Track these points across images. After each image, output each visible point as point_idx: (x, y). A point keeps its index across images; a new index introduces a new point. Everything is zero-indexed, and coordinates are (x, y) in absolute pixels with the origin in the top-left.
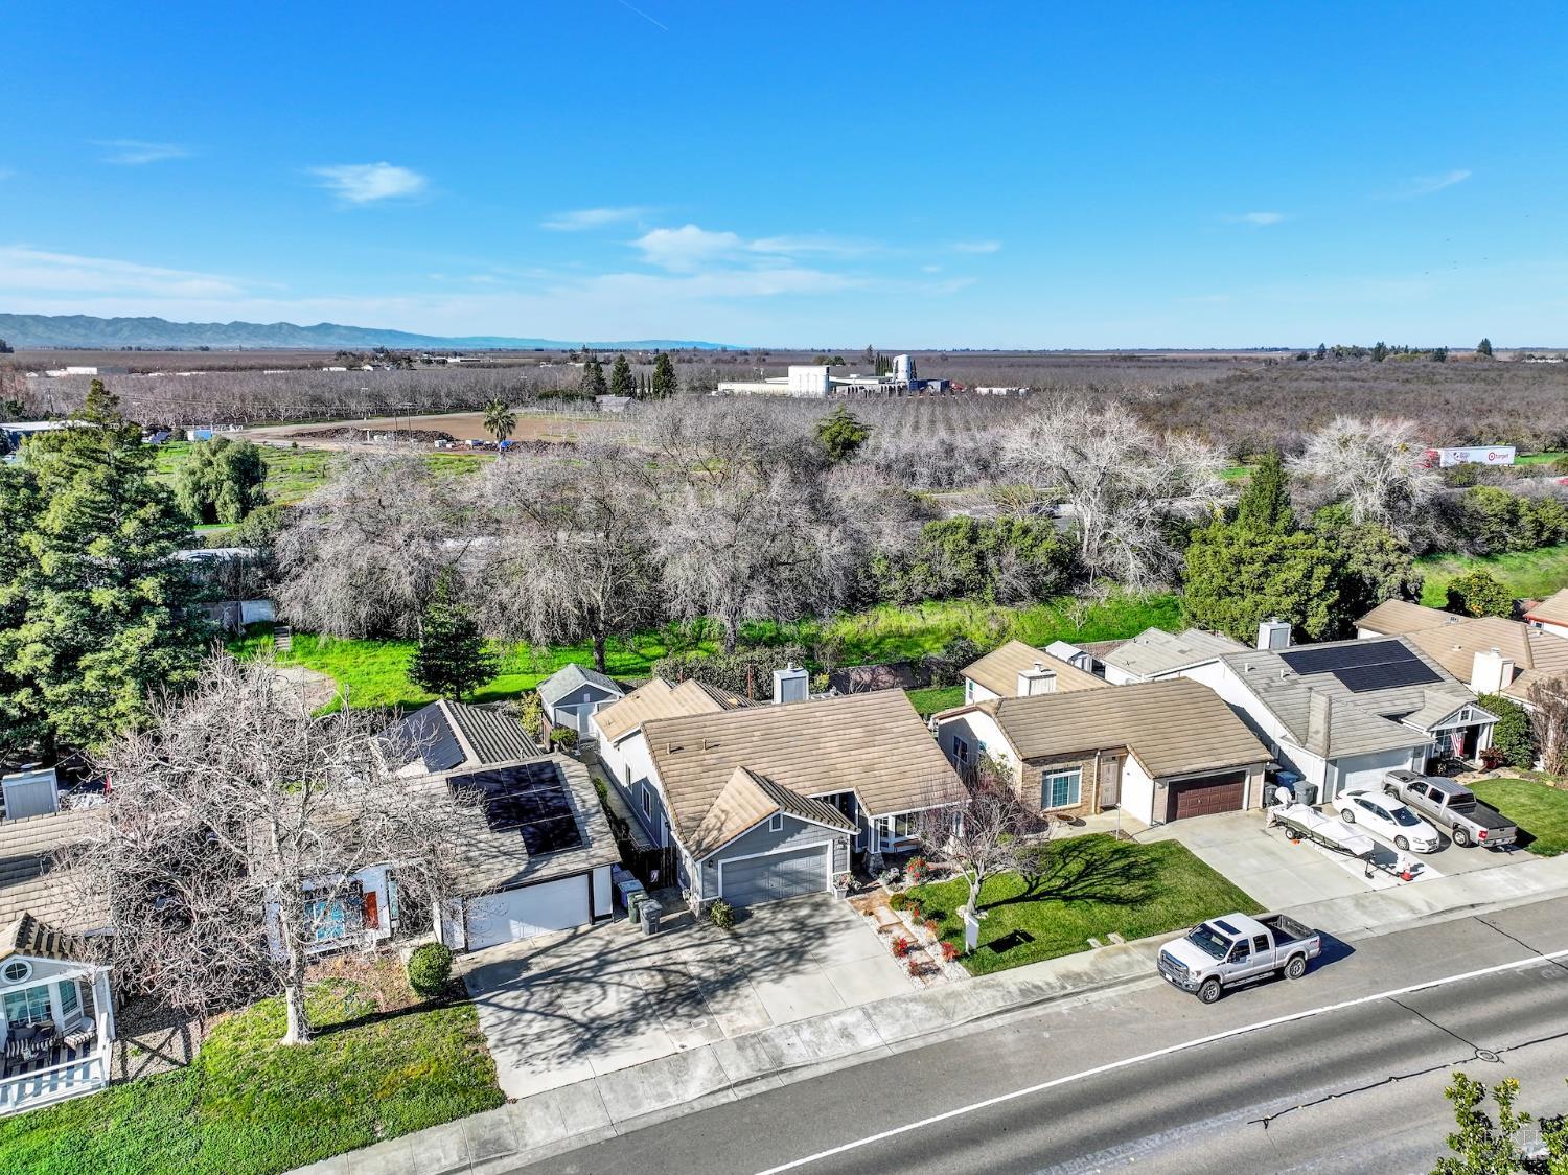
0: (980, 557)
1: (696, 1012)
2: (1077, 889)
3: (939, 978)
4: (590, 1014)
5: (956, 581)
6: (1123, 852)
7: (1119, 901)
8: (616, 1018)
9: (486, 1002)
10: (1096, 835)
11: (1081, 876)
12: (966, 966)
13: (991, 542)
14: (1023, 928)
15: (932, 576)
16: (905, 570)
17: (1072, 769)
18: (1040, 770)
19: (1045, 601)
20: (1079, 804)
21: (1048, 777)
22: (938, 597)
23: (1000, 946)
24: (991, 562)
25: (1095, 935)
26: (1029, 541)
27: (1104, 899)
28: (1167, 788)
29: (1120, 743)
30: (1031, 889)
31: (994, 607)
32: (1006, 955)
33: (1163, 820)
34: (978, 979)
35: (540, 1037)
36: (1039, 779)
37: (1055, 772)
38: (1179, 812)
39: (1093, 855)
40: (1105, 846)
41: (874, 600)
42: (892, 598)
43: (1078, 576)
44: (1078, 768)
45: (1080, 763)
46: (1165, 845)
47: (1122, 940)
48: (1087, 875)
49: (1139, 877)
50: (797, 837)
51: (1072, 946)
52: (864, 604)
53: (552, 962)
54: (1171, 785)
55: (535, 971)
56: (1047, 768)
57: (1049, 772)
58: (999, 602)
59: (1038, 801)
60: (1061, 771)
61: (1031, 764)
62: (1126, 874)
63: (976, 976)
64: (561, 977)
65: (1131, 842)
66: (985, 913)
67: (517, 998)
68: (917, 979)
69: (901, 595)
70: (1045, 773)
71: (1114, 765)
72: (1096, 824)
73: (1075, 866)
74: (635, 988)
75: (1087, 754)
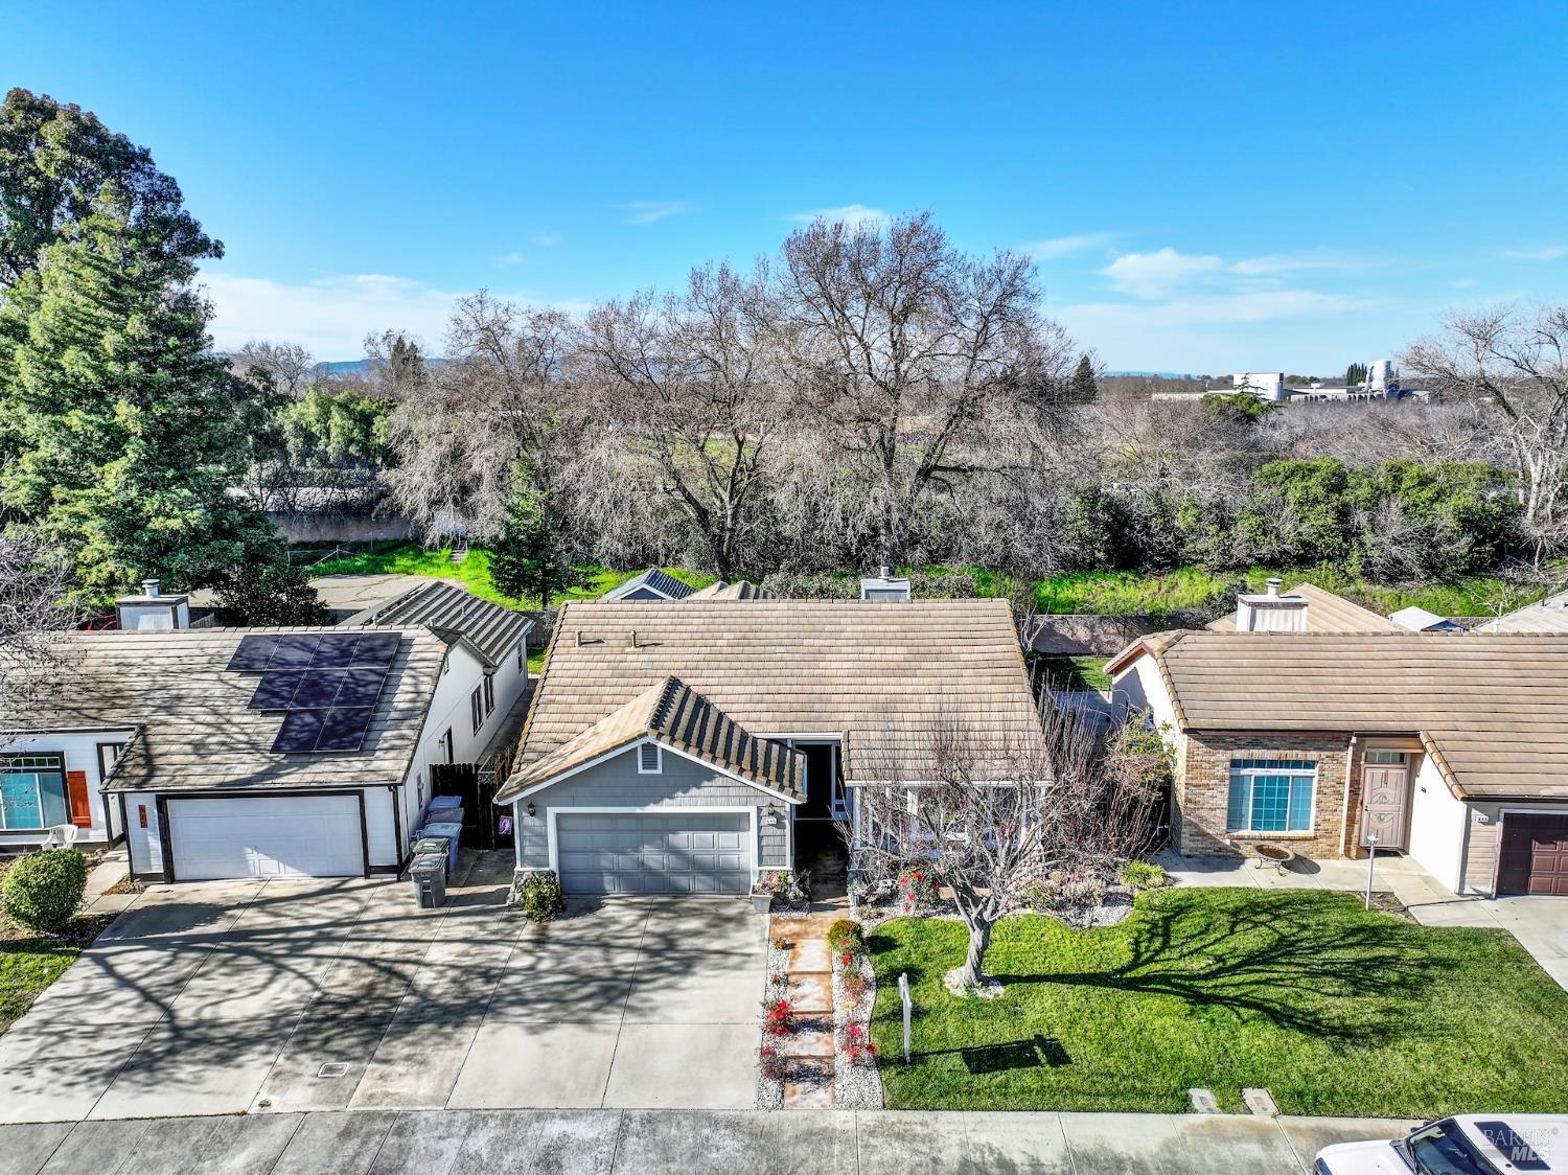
0: (1343, 514)
1: (358, 1052)
2: (1229, 985)
3: (822, 1095)
4: (207, 1014)
5: (1304, 544)
6: (1373, 934)
7: (1313, 1027)
8: (233, 1030)
9: (99, 960)
10: (1328, 893)
11: (1251, 960)
12: (886, 1083)
13: (1364, 492)
14: (1059, 1033)
15: (1265, 533)
16: (1224, 524)
17: (1297, 764)
18: (1224, 756)
19: (1451, 583)
20: (1311, 832)
21: (1244, 772)
22: (1274, 563)
23: (987, 1059)
24: (1360, 518)
25: (1212, 1084)
26: (1427, 493)
27: (1282, 1017)
28: (1499, 826)
29: (1406, 726)
30: (1134, 965)
31: (1362, 585)
32: (984, 1080)
33: (1489, 889)
34: (892, 1116)
35: (97, 1033)
36: (1222, 771)
37: (1260, 764)
38: (1533, 880)
39: (1304, 927)
40: (1335, 917)
41: (1173, 561)
42: (1201, 561)
43: (1511, 551)
44: (1310, 765)
45: (1313, 755)
46: (1476, 937)
47: (1272, 1107)
48: (1266, 962)
49: (1382, 989)
50: (694, 791)
51: (1144, 1094)
52: (1158, 566)
53: (260, 919)
54: (1511, 821)
55: (220, 926)
56: (1240, 754)
57: (1247, 764)
58: (1368, 574)
59: (1221, 816)
60: (1273, 764)
61: (1206, 741)
62: (1359, 979)
63: (895, 1107)
64: (240, 946)
65: (1401, 917)
66: (1000, 990)
67: (146, 963)
68: (773, 1085)
69: (1215, 559)
70: (1235, 764)
71: (1397, 773)
72: (1338, 874)
73: (1250, 940)
74: (316, 987)
75: (1332, 738)
